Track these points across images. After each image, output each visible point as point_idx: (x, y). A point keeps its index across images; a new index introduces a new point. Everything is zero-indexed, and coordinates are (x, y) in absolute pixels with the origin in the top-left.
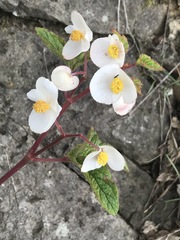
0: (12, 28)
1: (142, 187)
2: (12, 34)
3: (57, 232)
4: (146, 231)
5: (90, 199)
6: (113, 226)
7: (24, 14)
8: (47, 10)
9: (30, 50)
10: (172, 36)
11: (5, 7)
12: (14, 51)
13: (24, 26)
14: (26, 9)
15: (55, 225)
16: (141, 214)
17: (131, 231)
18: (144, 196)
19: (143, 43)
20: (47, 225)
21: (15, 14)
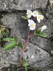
0: (10, 15)
1: (49, 44)
2: (11, 16)
3: (32, 57)
4: (52, 53)
5: (38, 49)
6: (44, 54)
7: (11, 11)
8: (16, 8)
9: (16, 19)
10: (51, 5)
11: (6, 11)
12: (12, 21)
13: (13, 14)
14: (11, 10)
15: (31, 56)
16: (50, 49)
17: (48, 54)
18: (50, 46)
19: (43, 9)
20: (29, 56)
21: (9, 11)
